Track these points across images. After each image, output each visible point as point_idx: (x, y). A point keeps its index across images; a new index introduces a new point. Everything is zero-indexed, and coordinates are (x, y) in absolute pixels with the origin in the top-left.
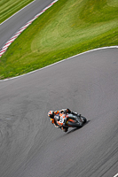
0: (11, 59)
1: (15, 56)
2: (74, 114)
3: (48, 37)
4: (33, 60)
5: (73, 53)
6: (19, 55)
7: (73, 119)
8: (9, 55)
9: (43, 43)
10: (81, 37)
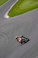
0: (13, 11)
1: (15, 10)
2: (24, 38)
3: (25, 4)
4: (20, 11)
5: (33, 9)
6: (16, 10)
7: (24, 39)
8: (13, 10)
9: (24, 5)
10: (36, 4)
